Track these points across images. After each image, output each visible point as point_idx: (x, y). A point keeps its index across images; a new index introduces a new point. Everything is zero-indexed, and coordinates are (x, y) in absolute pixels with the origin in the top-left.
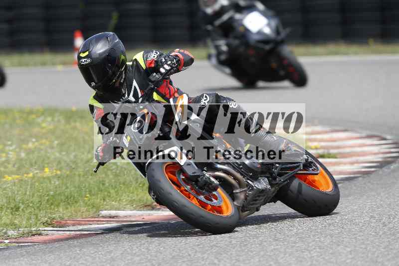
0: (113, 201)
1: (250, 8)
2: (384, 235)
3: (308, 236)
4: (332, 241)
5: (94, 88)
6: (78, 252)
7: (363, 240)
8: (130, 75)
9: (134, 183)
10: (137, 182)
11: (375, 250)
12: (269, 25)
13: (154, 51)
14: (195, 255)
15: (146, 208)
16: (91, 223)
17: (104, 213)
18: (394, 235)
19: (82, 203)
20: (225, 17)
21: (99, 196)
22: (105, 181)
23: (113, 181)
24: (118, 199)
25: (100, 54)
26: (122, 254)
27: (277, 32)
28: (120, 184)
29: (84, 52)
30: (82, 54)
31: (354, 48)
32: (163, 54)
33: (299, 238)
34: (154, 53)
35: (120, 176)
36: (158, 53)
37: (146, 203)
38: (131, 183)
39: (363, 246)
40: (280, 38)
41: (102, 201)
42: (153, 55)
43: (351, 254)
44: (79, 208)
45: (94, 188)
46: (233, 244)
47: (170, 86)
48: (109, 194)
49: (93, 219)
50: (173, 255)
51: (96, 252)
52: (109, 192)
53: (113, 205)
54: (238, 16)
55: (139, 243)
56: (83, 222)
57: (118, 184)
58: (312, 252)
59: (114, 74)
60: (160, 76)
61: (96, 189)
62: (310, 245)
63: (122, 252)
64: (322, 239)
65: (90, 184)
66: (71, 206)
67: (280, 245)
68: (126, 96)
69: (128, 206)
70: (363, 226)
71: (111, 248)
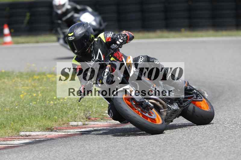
0: (27, 126)
1: (84, 10)
2: (191, 146)
3: (145, 146)
4: (160, 150)
5: (76, 53)
6: (7, 157)
7: (179, 148)
8: (96, 46)
9: (40, 115)
10: (42, 115)
11: (186, 154)
12: (95, 20)
13: (110, 32)
14: (77, 158)
15: (47, 130)
16: (15, 139)
17: (22, 133)
18: (197, 145)
19: (9, 128)
20: (69, 16)
21: (19, 123)
22: (23, 114)
23: (28, 114)
24: (31, 125)
25: (80, 34)
26: (33, 158)
27: (100, 24)
28: (32, 116)
29: (70, 33)
30: (69, 34)
31: (172, 34)
32: (115, 34)
33: (140, 147)
34: (110, 33)
35: (32, 111)
36: (113, 33)
37: (48, 127)
38: (38, 116)
39: (179, 152)
40: (102, 28)
41: (21, 126)
42: (110, 35)
43: (171, 157)
44: (7, 131)
45: (16, 119)
46: (100, 152)
47: (118, 52)
48: (25, 122)
49: (15, 137)
50: (64, 158)
51: (17, 157)
52: (25, 121)
53: (28, 129)
54: (76, 15)
55: (43, 152)
56: (10, 139)
57: (31, 116)
58: (148, 156)
59: (88, 46)
60: (117, 46)
61: (17, 119)
62: (147, 152)
63: (33, 157)
64: (154, 148)
65: (13, 116)
66: (2, 130)
67: (129, 152)
68: (95, 58)
69: (37, 129)
70: (179, 140)
71: (27, 154)
